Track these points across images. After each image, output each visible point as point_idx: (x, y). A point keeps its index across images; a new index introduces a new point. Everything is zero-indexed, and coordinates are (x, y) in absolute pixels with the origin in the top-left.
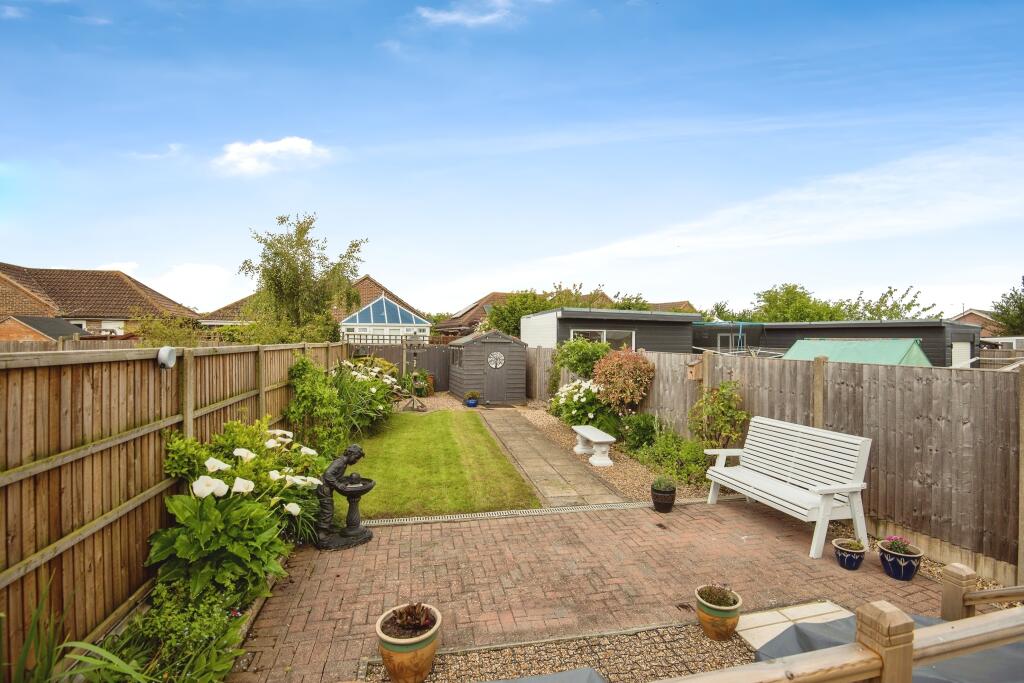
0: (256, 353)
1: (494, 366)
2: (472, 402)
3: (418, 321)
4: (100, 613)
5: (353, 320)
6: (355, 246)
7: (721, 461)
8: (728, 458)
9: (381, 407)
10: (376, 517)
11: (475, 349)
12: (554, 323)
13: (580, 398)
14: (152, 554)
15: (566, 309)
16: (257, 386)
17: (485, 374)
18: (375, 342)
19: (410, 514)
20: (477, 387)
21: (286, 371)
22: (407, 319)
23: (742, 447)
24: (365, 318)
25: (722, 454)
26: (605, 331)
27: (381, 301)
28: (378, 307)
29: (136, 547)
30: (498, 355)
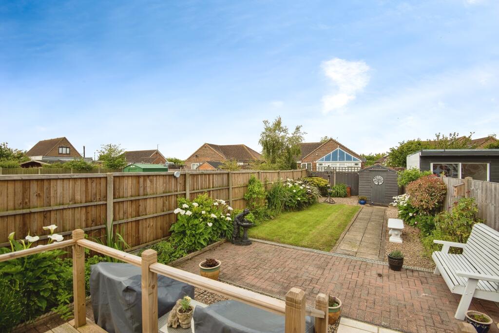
0: (228, 174)
1: (377, 184)
2: (362, 202)
3: (354, 160)
4: (151, 239)
5: (323, 160)
6: (298, 129)
7: (446, 249)
8: (451, 248)
9: (299, 199)
10: (260, 239)
11: (365, 174)
12: (418, 159)
13: (404, 203)
14: (171, 228)
15: (424, 150)
16: (228, 185)
17: (372, 187)
18: (320, 170)
19: (272, 240)
20: (367, 194)
21: (248, 181)
22: (349, 158)
23: (466, 243)
24: (328, 159)
25: (447, 245)
26: (460, 164)
27: (337, 150)
28: (335, 154)
29: (166, 226)
30: (379, 177)
